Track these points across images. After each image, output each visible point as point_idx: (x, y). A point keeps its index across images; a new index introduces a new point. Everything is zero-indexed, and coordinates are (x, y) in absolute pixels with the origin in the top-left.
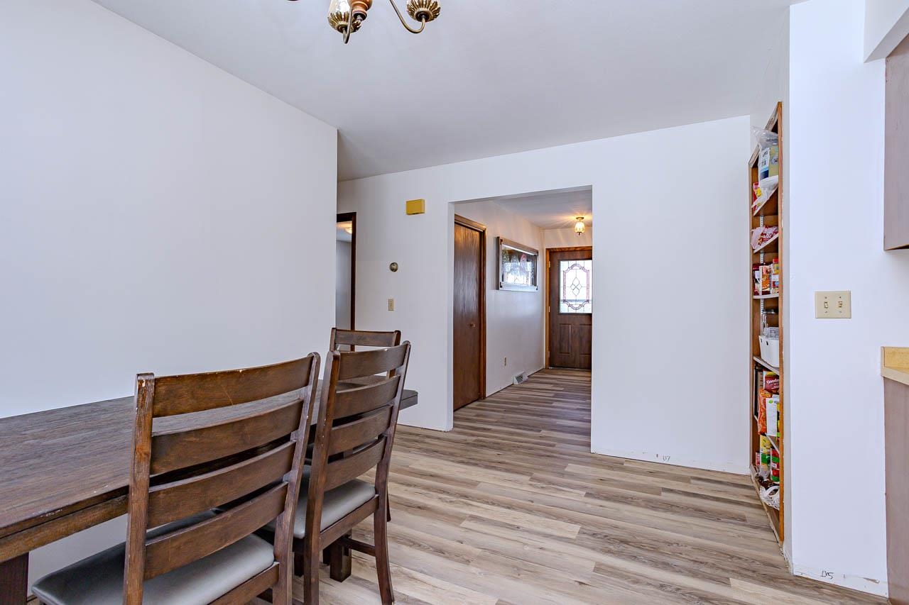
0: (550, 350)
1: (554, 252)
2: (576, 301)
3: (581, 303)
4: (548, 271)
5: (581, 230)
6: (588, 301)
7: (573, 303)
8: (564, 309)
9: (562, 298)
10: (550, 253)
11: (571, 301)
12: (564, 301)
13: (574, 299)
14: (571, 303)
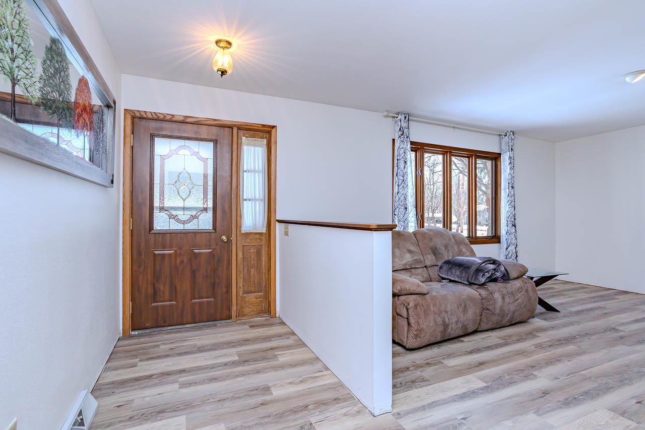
0: (132, 300)
1: (141, 118)
2: (184, 209)
3: (194, 213)
4: (128, 151)
5: (226, 67)
6: (205, 209)
7: (180, 213)
8: (161, 223)
9: (157, 204)
10: (133, 118)
11: (176, 209)
12: (162, 209)
13: (182, 205)
14: (174, 213)
